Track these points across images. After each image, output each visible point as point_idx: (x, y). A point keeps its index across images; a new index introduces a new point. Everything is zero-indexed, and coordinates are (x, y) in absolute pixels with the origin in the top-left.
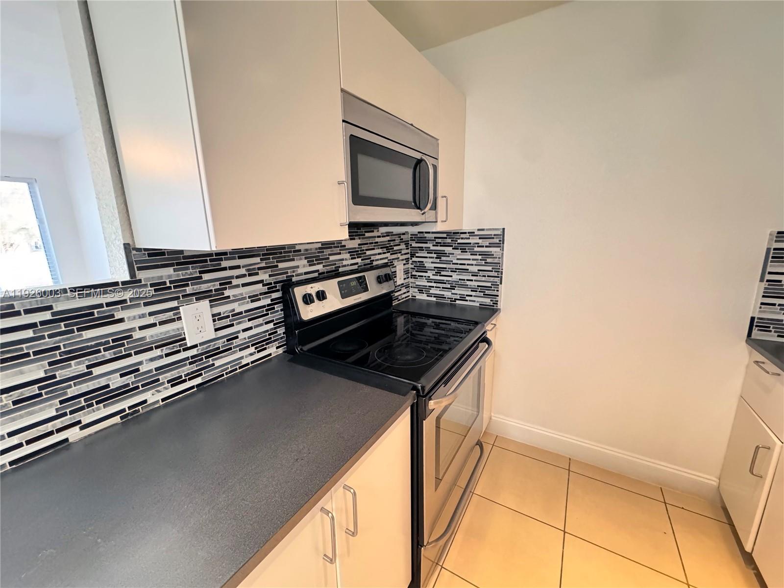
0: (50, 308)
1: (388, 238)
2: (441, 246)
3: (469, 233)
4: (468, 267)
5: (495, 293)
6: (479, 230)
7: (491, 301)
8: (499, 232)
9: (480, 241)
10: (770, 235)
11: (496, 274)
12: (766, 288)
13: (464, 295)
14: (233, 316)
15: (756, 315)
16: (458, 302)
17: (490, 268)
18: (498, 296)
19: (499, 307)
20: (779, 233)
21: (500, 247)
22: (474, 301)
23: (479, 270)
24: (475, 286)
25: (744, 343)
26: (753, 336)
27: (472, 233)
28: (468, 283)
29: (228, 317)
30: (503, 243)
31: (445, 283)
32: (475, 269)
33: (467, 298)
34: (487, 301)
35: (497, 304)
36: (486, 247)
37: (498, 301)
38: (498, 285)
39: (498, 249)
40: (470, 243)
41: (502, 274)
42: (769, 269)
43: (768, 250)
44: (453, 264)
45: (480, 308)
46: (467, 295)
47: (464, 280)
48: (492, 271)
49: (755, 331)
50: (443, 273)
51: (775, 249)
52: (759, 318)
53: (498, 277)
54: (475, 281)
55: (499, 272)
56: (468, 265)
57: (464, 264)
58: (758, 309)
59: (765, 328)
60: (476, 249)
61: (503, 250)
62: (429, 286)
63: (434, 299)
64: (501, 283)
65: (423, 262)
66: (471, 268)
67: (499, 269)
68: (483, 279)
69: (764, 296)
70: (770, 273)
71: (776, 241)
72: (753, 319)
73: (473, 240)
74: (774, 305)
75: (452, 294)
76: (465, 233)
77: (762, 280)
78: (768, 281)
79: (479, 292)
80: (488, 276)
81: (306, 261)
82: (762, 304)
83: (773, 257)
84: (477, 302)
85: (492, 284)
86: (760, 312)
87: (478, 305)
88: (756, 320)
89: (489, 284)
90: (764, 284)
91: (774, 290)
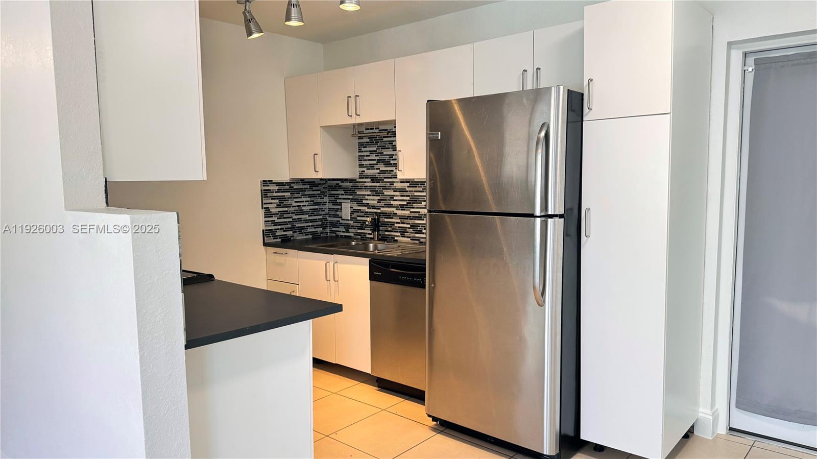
10: (261, 182)
12: (264, 213)
15: (264, 229)
20: (264, 181)
25: (263, 246)
26: (266, 241)
42: (264, 202)
43: (261, 190)
49: (265, 238)
51: (264, 190)
52: (266, 230)
58: (264, 225)
59: (268, 236)
69: (265, 217)
70: (265, 204)
71: (264, 186)
72: (263, 230)
74: (269, 221)
77: (262, 208)
78: (265, 208)
82: (265, 221)
83: (264, 195)
86: (265, 226)
88: (265, 232)
90: (263, 211)
91: (268, 214)
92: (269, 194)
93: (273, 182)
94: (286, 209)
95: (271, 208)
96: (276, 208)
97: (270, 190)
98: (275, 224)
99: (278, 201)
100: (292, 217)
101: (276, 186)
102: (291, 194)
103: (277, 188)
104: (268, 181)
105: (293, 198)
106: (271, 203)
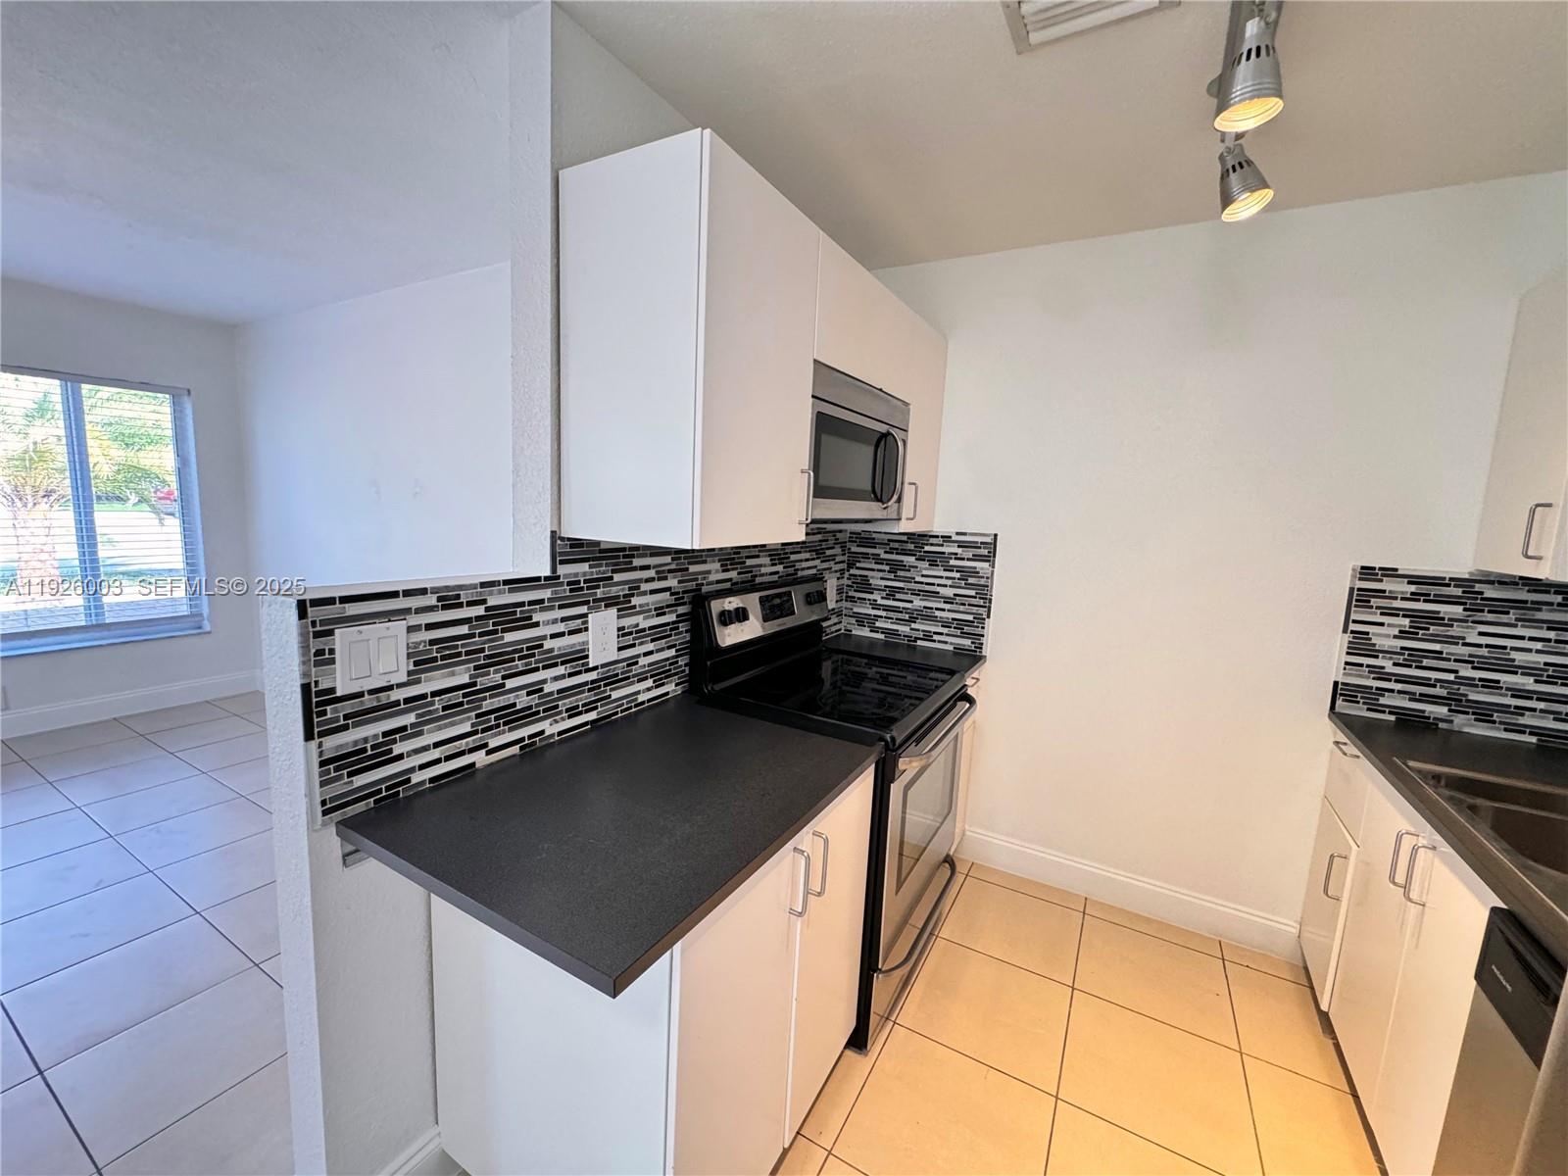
0: (484, 601)
1: (819, 537)
2: (897, 554)
3: (942, 537)
4: (938, 589)
5: (979, 631)
6: (957, 534)
7: (972, 643)
8: (989, 540)
9: (959, 550)
10: (1354, 570)
11: (981, 602)
12: (1350, 642)
13: (930, 632)
14: (637, 632)
15: (1340, 679)
16: (919, 643)
17: (973, 593)
18: (983, 636)
19: (984, 654)
20: (1363, 568)
21: (989, 561)
22: (946, 643)
23: (955, 595)
24: (948, 618)
25: (1326, 718)
26: (1337, 709)
27: (947, 538)
28: (938, 613)
29: (631, 633)
30: (994, 556)
31: (901, 612)
32: (949, 592)
33: (935, 637)
34: (967, 642)
35: (981, 648)
36: (968, 559)
37: (982, 644)
38: (984, 619)
39: (986, 565)
40: (944, 553)
41: (990, 602)
42: (1353, 617)
43: (1352, 590)
44: (915, 582)
45: (955, 653)
46: (935, 633)
47: (932, 608)
48: (975, 597)
49: (1339, 702)
50: (898, 596)
51: (1359, 590)
52: (1343, 684)
53: (985, 607)
54: (949, 611)
55: (986, 599)
56: (938, 585)
57: (933, 584)
58: (1342, 671)
59: (1351, 699)
60: (953, 562)
61: (993, 567)
62: (875, 616)
63: (882, 636)
64: (989, 617)
65: (867, 576)
66: (942, 591)
67: (986, 594)
68: (962, 608)
69: (1348, 653)
70: (1354, 622)
71: (1360, 579)
72: (1336, 684)
73: (947, 549)
74: (1361, 665)
75: (911, 629)
76: (937, 537)
77: (1345, 631)
78: (1352, 632)
79: (955, 628)
80: (969, 605)
81: (719, 564)
82: (1347, 663)
83: (1357, 600)
84: (951, 644)
85: (974, 618)
86: (1344, 674)
87: (951, 648)
88: (1340, 686)
89: (970, 618)
90: (1348, 637)
91: (1360, 645)
92: (1374, 602)
93: (1399, 572)
94: (1437, 647)
95: (1373, 634)
96: (1395, 637)
97: (1384, 591)
98: (1380, 674)
99: (1406, 622)
100: (1456, 672)
101: (1409, 583)
102: (1465, 610)
103: (1413, 588)
104: (1381, 569)
105: (1473, 622)
106: (1382, 624)
